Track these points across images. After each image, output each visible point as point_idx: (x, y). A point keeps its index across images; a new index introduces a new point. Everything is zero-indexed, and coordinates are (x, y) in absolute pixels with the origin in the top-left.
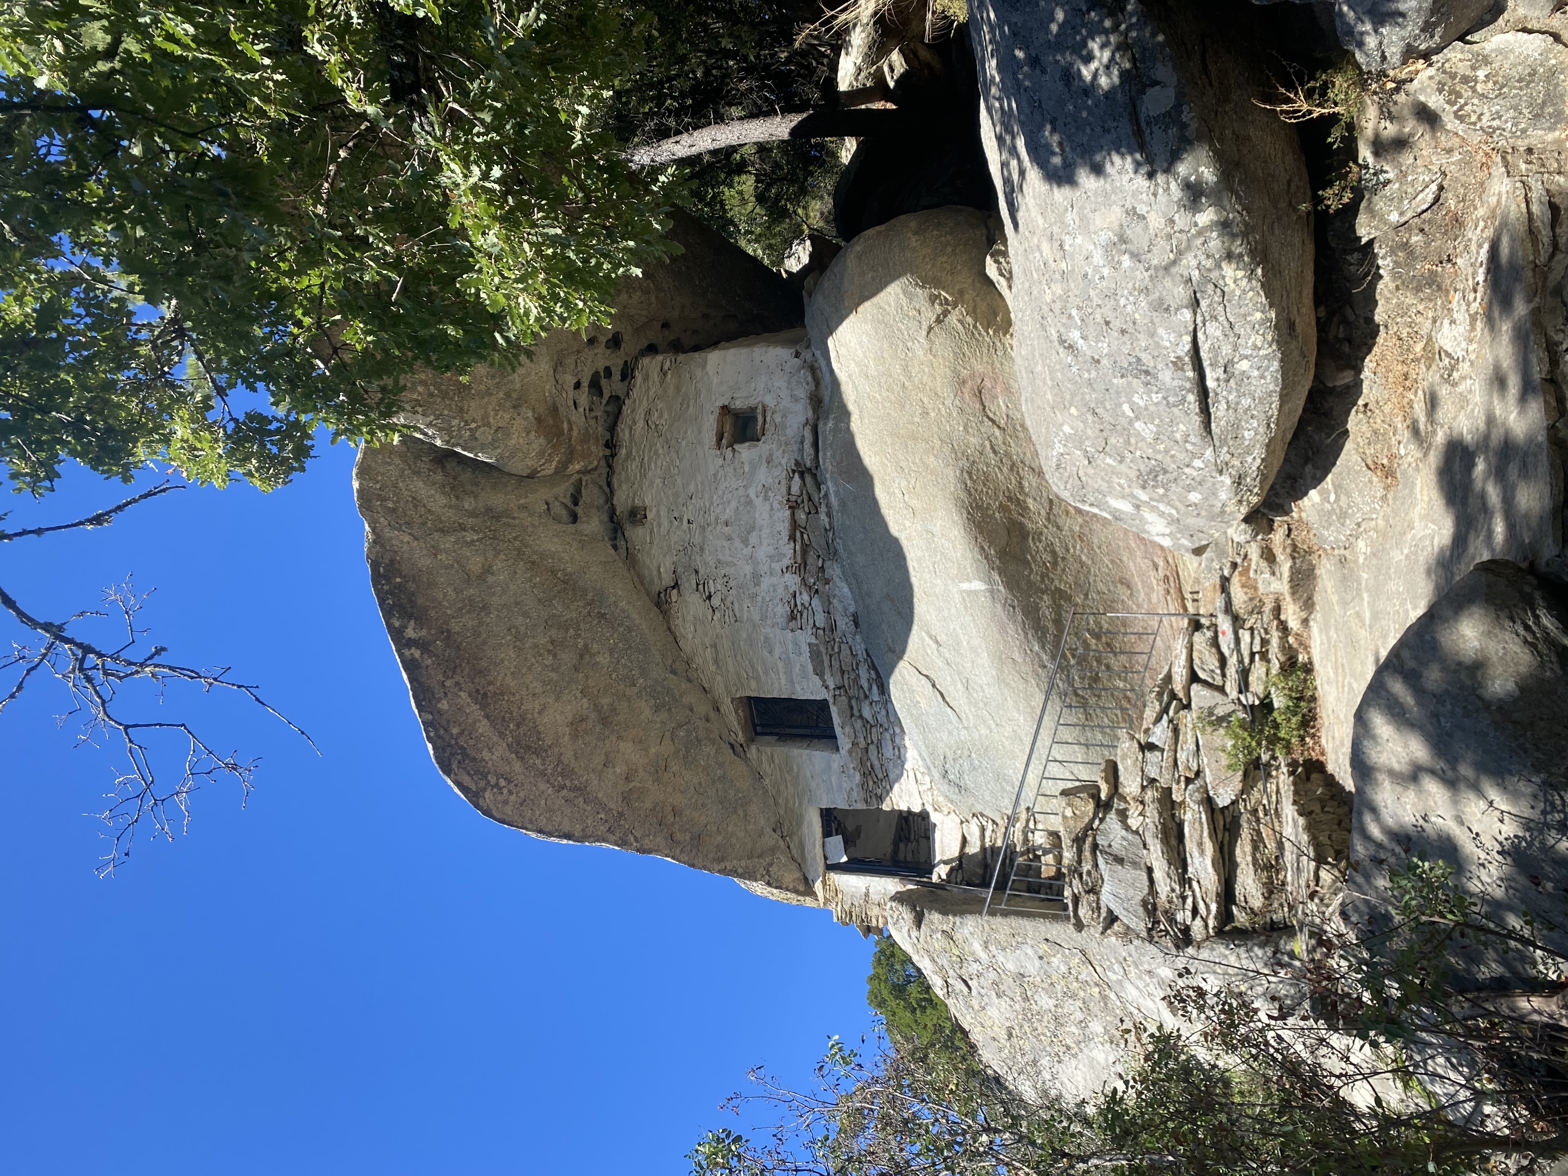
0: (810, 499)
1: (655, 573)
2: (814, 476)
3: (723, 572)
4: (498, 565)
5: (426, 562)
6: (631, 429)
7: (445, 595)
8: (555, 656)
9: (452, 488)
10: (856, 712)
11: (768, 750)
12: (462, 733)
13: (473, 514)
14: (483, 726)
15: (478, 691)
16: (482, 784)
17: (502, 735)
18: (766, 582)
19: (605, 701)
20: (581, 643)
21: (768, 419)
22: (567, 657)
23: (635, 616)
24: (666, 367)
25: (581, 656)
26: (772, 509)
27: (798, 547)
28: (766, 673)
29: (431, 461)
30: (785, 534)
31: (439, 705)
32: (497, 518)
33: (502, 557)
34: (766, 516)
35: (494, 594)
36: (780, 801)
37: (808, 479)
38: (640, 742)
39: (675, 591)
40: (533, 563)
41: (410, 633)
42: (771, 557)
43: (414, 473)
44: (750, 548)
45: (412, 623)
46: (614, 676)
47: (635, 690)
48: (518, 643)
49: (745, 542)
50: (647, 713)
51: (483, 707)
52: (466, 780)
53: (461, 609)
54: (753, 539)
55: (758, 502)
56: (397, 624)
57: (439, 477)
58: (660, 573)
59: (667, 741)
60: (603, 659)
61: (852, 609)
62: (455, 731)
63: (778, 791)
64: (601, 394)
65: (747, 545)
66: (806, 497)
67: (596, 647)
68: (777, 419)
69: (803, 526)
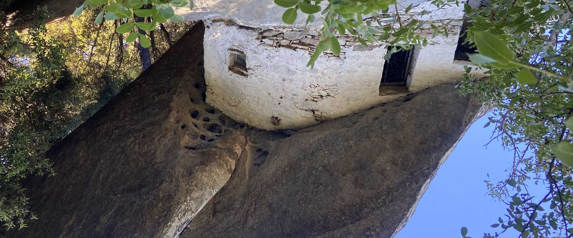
0: (276, 36)
1: (306, 119)
2: (265, 31)
3: (308, 87)
4: (270, 199)
7: (272, 231)
8: (321, 184)
13: (243, 204)
15: (320, 230)
19: (353, 165)
20: (321, 169)
21: (236, 48)
22: (324, 178)
25: (327, 170)
26: (278, 55)
27: (300, 47)
28: (367, 76)
30: (291, 51)
32: (250, 192)
33: (267, 196)
34: (282, 60)
35: (281, 206)
37: (265, 34)
38: (380, 152)
39: (316, 112)
40: (276, 181)
44: (298, 71)
46: (343, 156)
47: (354, 147)
48: (307, 201)
49: (294, 73)
50: (368, 144)
51: (328, 230)
53: (281, 225)
54: (292, 68)
55: (274, 62)
58: (305, 117)
59: (386, 137)
60: (333, 159)
65: (296, 73)
66: (275, 38)
67: (326, 162)
68: (237, 44)
69: (289, 42)
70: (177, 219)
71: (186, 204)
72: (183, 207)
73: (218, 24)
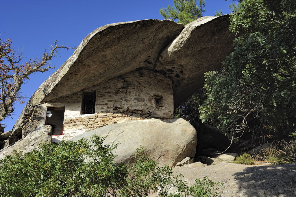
0: (144, 115)
1: (128, 77)
2: (148, 117)
3: (128, 93)
4: (143, 45)
5: (150, 31)
6: (159, 76)
7: (143, 34)
8: (121, 54)
9: (162, 39)
10: (91, 120)
11: (81, 97)
12: (115, 32)
13: (156, 42)
14: (114, 37)
15: (121, 37)
16: (102, 35)
17: (110, 40)
18: (126, 103)
19: (107, 63)
20: (121, 59)
21: (160, 107)
22: (119, 56)
23: (122, 71)
24: (170, 86)
25: (118, 59)
26: (142, 106)
27: (133, 111)
28: (103, 99)
29: (169, 36)
30: (136, 108)
31: (122, 29)
32: (153, 47)
33: (145, 46)
34: (140, 104)
35: (138, 43)
36: (67, 98)
37: (148, 115)
38: (95, 69)
39: (123, 81)
40: (141, 52)
41: (138, 25)
42: (131, 104)
43: (168, 32)
44: (133, 100)
45: (140, 26)
46: (111, 65)
47: (106, 69)
48: (127, 47)
49: (135, 99)
50: (100, 71)
51: (118, 38)
52: (104, 32)
53: (138, 36)
54: (136, 101)
55: (143, 103)
56: (141, 23)
57: (165, 37)
58: (128, 78)
59: (92, 75)
60: (115, 64)
61: (118, 122)
62: (116, 31)
63: (70, 98)
64: (167, 71)
65: (134, 99)
66: (144, 114)
67: (118, 62)
68: (160, 109)
69: (138, 113)
70: (185, 41)
71: (181, 46)
72: (182, 45)
73: (168, 118)
